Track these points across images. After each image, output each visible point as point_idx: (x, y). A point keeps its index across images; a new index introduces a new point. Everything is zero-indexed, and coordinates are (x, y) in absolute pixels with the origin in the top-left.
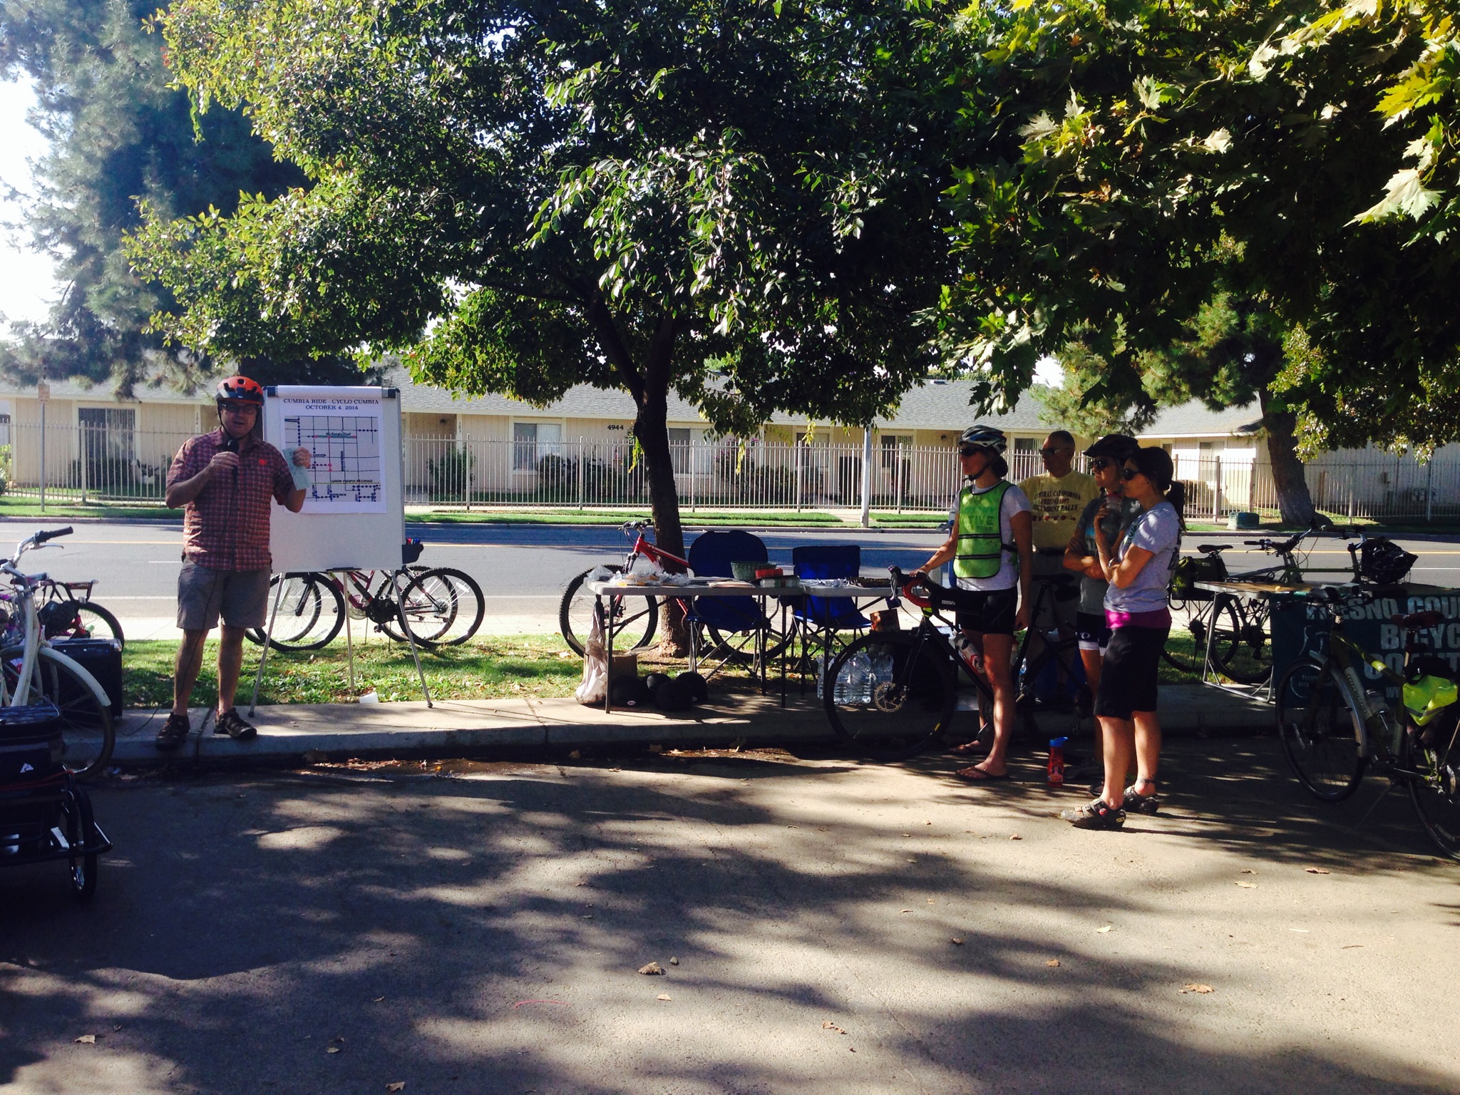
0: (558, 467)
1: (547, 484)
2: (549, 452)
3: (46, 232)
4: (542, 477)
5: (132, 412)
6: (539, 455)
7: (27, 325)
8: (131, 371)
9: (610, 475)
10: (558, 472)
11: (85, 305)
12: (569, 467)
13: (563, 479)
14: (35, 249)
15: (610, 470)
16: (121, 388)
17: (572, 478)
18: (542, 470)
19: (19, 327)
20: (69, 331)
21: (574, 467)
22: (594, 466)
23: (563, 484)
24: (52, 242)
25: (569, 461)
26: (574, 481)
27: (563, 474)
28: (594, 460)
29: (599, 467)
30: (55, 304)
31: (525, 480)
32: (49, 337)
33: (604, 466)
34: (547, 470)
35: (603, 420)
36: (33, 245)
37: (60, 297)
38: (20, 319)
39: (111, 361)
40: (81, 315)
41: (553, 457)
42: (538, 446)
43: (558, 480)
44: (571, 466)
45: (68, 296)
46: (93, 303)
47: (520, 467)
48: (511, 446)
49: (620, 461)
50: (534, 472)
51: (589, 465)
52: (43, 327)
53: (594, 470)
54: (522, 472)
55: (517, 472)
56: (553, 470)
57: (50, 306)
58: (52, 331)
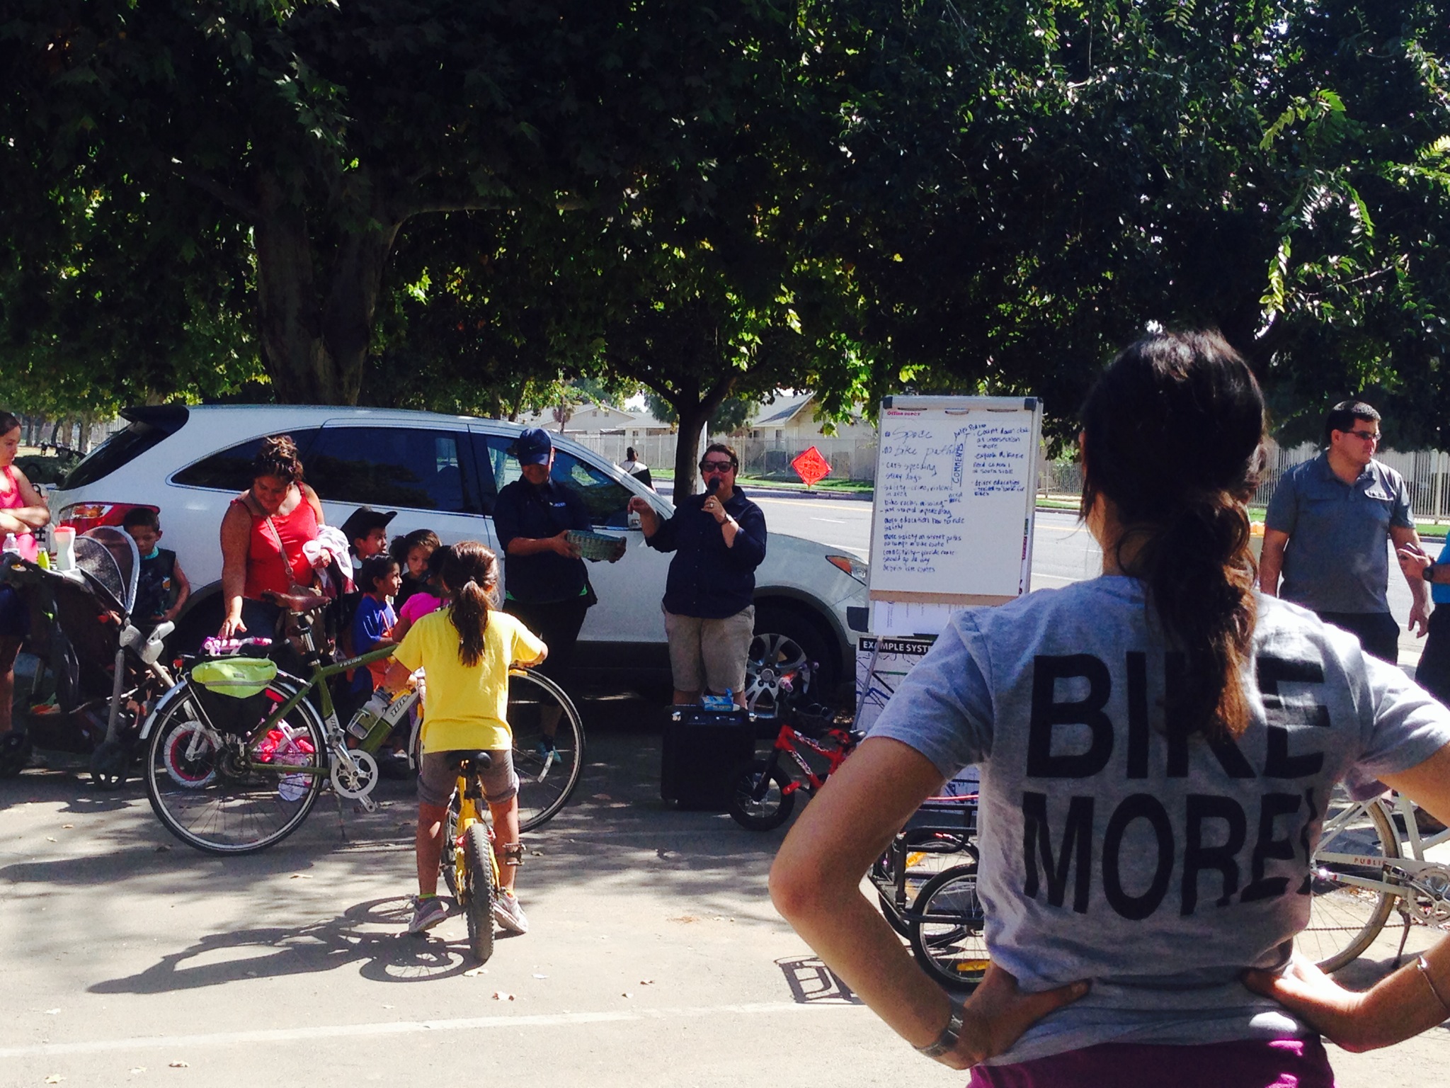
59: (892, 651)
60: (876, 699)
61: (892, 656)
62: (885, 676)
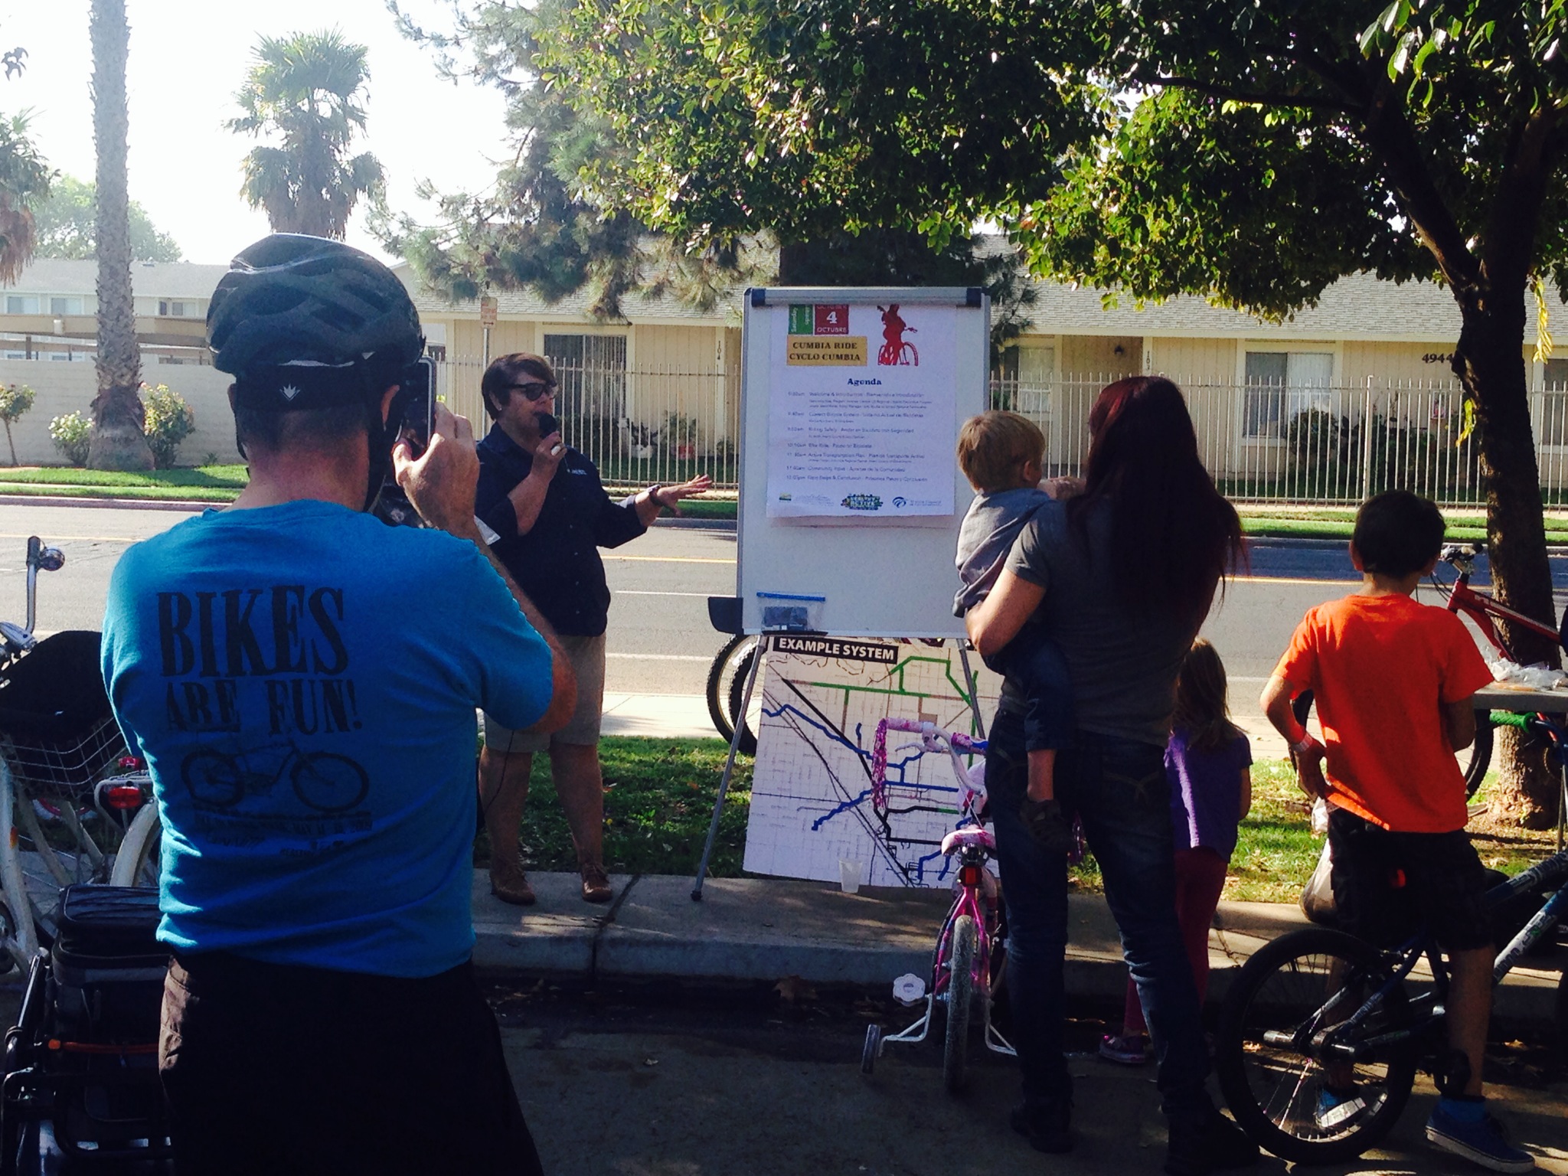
0: (1324, 432)
1: (1303, 462)
2: (1308, 406)
3: (493, 50)
4: (1293, 450)
5: (622, 341)
6: (1290, 413)
7: (463, 201)
8: (618, 274)
9: (1423, 448)
10: (1324, 441)
11: (548, 166)
12: (1345, 433)
13: (1333, 455)
14: (478, 79)
15: (1424, 438)
16: (602, 300)
17: (1350, 453)
18: (1294, 437)
19: (452, 205)
20: (527, 210)
21: (1355, 433)
22: (1393, 431)
23: (1333, 464)
24: (504, 65)
25: (1345, 421)
26: (1354, 458)
27: (1333, 446)
28: (1393, 420)
29: (1403, 432)
30: (506, 167)
31: (1262, 456)
32: (496, 220)
33: (1413, 431)
34: (1304, 438)
35: (1413, 345)
36: (476, 72)
37: (513, 155)
38: (455, 192)
39: (587, 258)
40: (543, 183)
41: (1315, 415)
42: (1289, 394)
43: (1323, 456)
44: (1349, 430)
45: (525, 152)
46: (558, 163)
47: (1254, 432)
48: (1240, 395)
49: (1444, 422)
50: (1279, 442)
51: (1383, 428)
52: (489, 204)
53: (1393, 438)
54: (1258, 441)
55: (1249, 441)
56: (1314, 438)
57: (499, 169)
58: (500, 211)
59: (822, 653)
60: (790, 721)
61: (822, 660)
62: (808, 688)
